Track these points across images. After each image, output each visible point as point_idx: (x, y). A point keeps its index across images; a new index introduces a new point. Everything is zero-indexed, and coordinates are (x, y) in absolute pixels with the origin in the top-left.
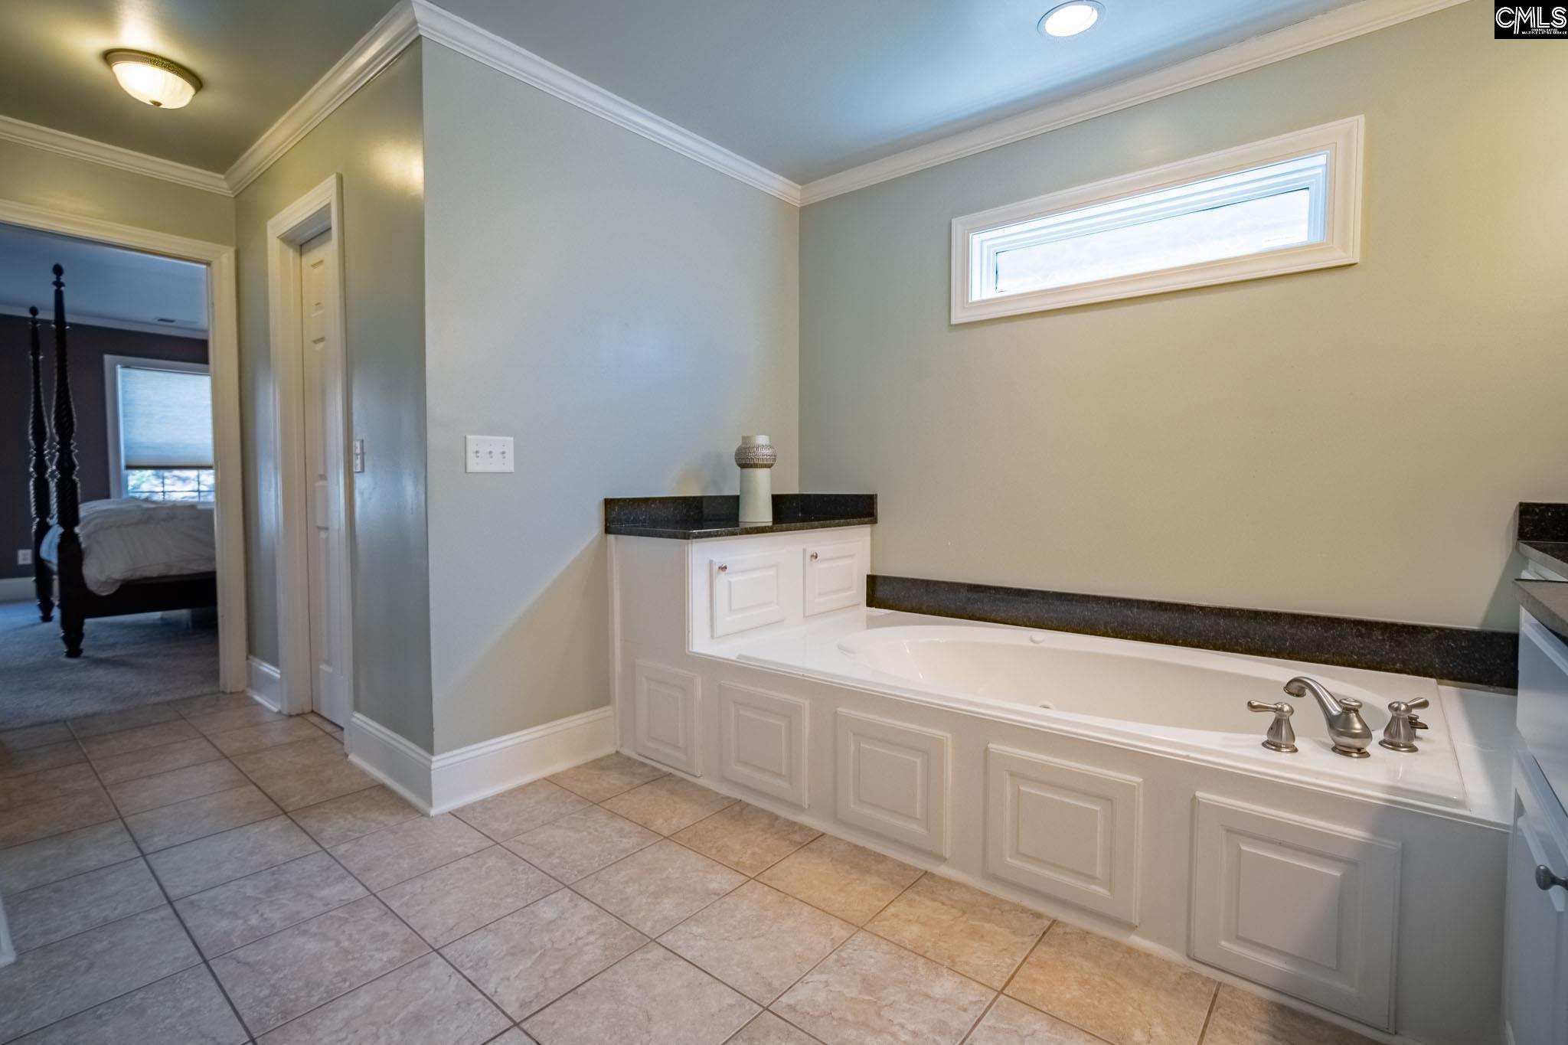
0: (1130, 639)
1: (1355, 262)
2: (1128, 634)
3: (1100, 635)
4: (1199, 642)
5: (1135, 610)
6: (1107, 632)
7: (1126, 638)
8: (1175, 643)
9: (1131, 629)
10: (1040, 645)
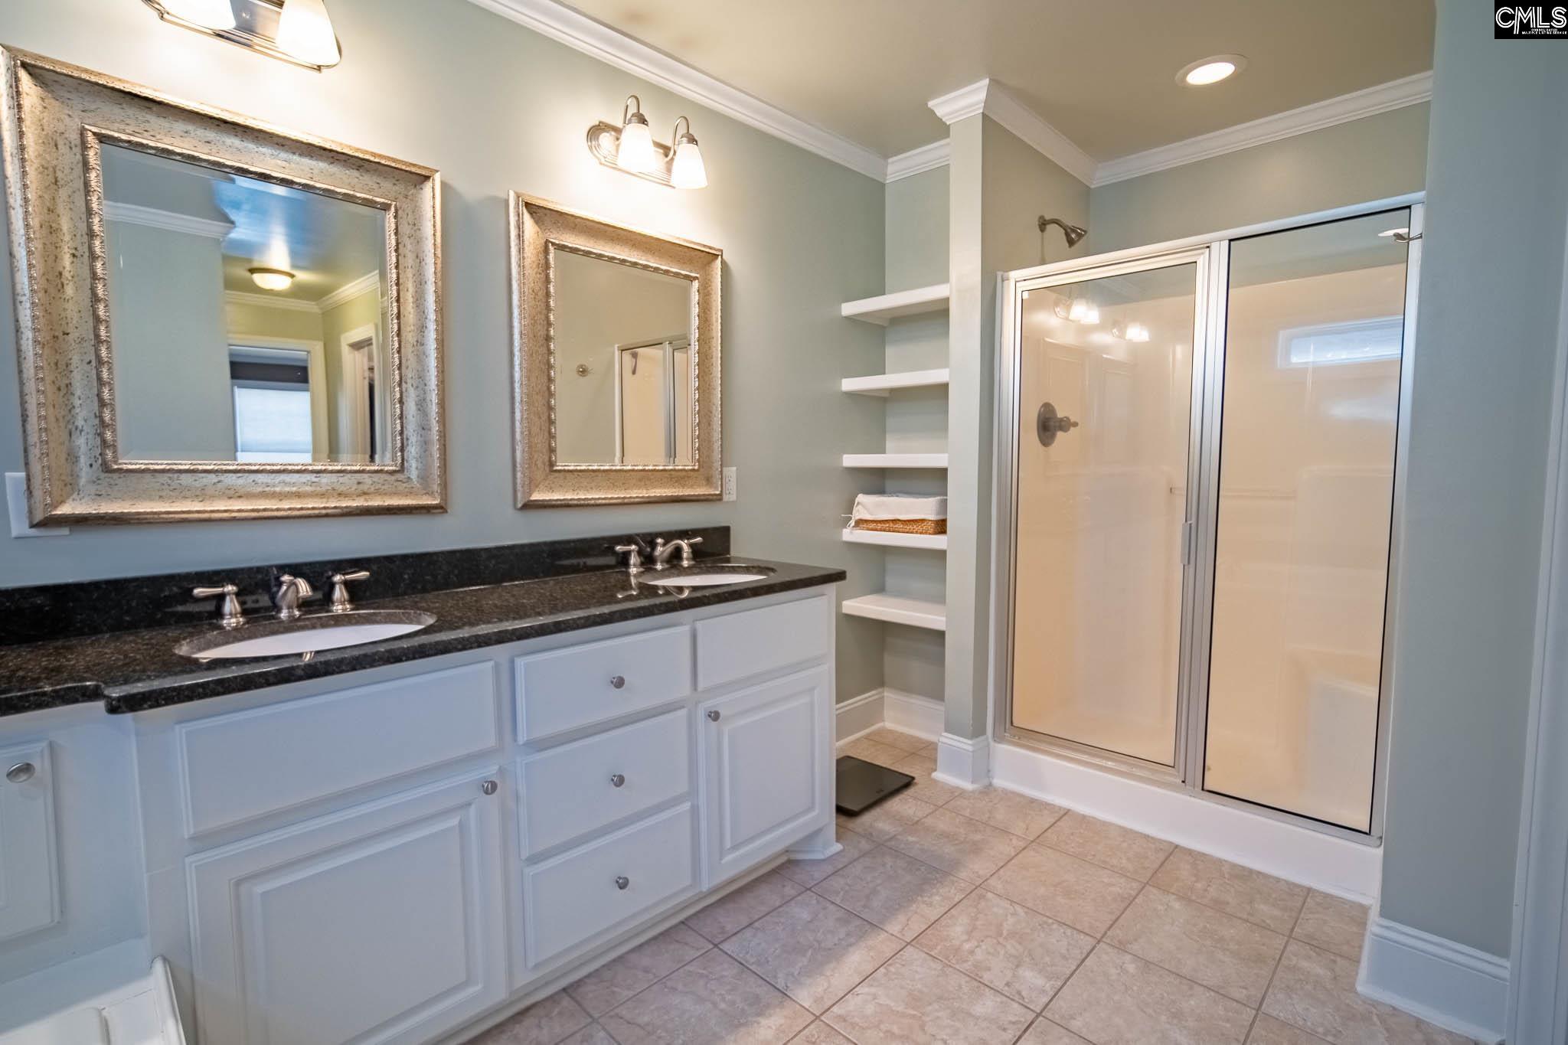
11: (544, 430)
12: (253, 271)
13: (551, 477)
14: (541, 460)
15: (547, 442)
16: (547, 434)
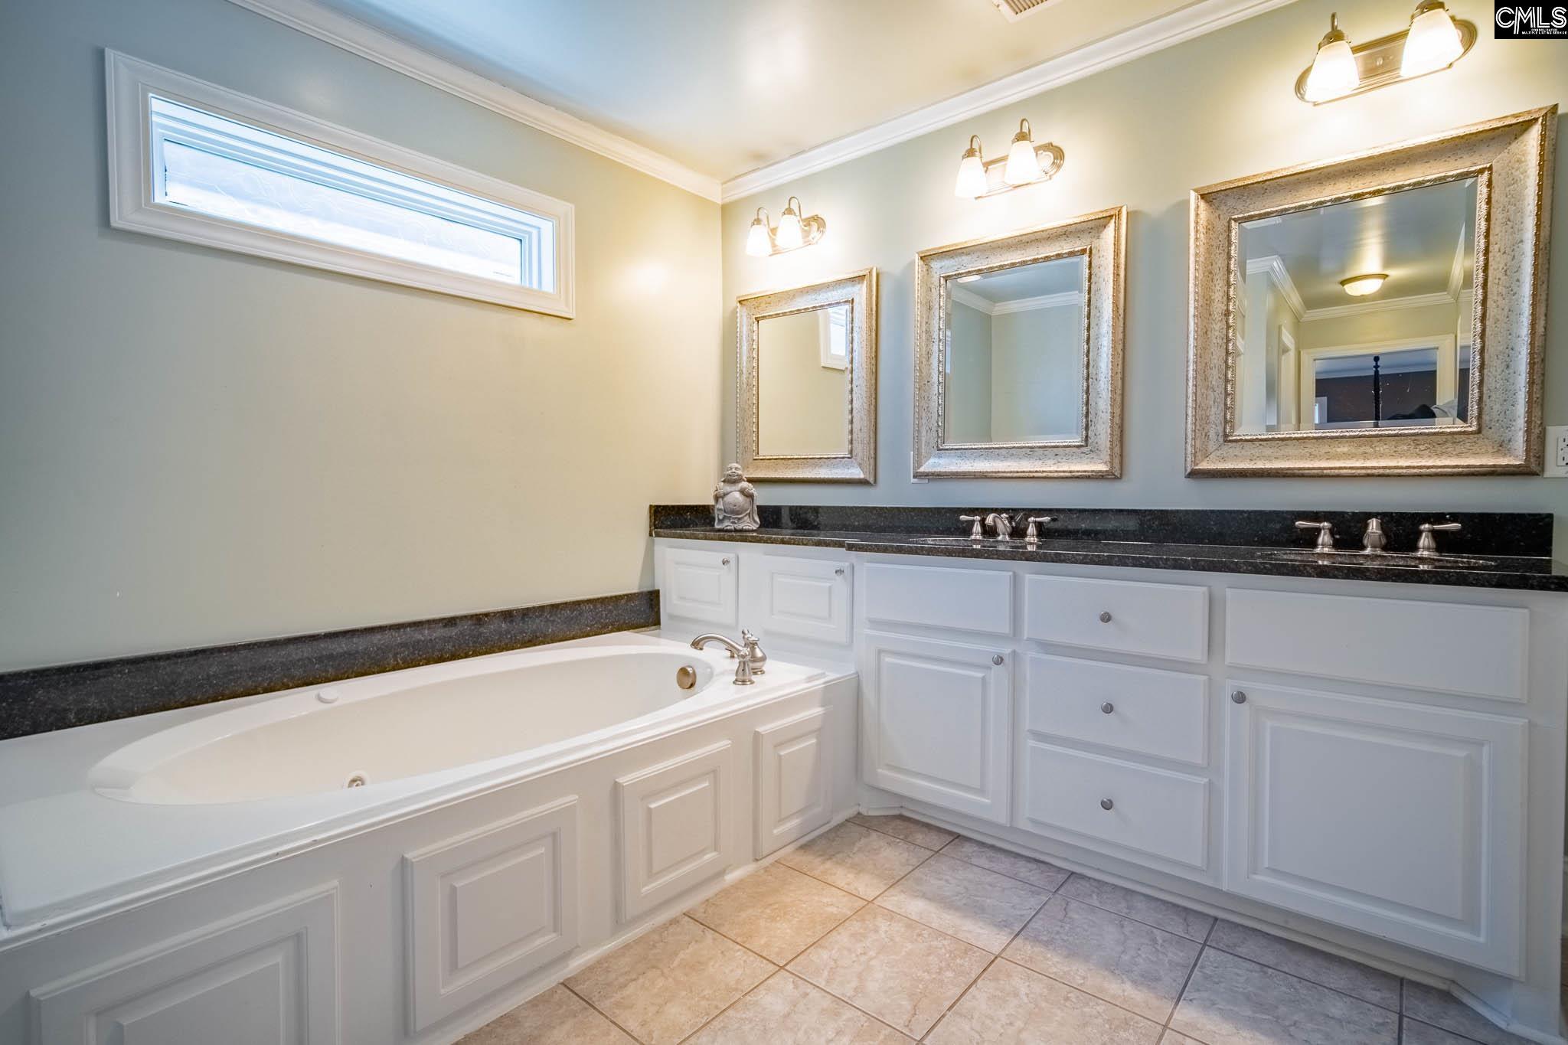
0: (423, 665)
1: (571, 317)
2: (421, 660)
3: (389, 671)
4: (486, 649)
5: (426, 632)
6: (398, 663)
7: (419, 665)
8: (467, 656)
9: (423, 654)
10: (336, 704)
11: (1219, 403)
12: (1343, 283)
13: (1226, 447)
14: (1214, 431)
15: (1223, 414)
16: (1223, 406)
